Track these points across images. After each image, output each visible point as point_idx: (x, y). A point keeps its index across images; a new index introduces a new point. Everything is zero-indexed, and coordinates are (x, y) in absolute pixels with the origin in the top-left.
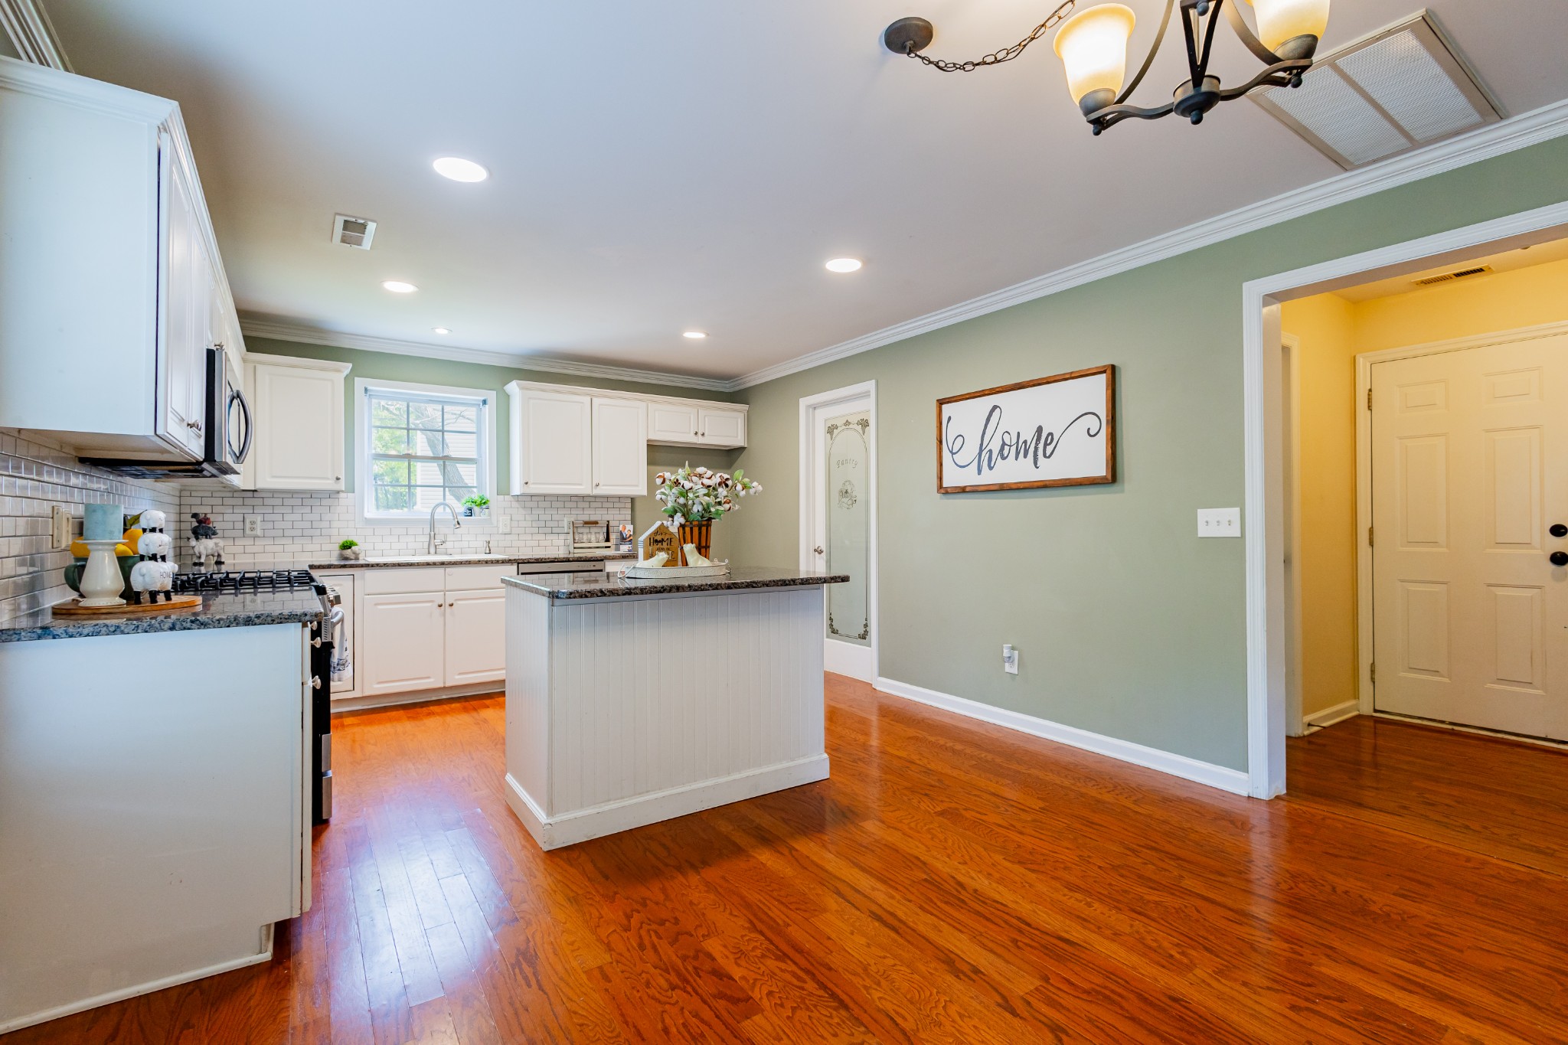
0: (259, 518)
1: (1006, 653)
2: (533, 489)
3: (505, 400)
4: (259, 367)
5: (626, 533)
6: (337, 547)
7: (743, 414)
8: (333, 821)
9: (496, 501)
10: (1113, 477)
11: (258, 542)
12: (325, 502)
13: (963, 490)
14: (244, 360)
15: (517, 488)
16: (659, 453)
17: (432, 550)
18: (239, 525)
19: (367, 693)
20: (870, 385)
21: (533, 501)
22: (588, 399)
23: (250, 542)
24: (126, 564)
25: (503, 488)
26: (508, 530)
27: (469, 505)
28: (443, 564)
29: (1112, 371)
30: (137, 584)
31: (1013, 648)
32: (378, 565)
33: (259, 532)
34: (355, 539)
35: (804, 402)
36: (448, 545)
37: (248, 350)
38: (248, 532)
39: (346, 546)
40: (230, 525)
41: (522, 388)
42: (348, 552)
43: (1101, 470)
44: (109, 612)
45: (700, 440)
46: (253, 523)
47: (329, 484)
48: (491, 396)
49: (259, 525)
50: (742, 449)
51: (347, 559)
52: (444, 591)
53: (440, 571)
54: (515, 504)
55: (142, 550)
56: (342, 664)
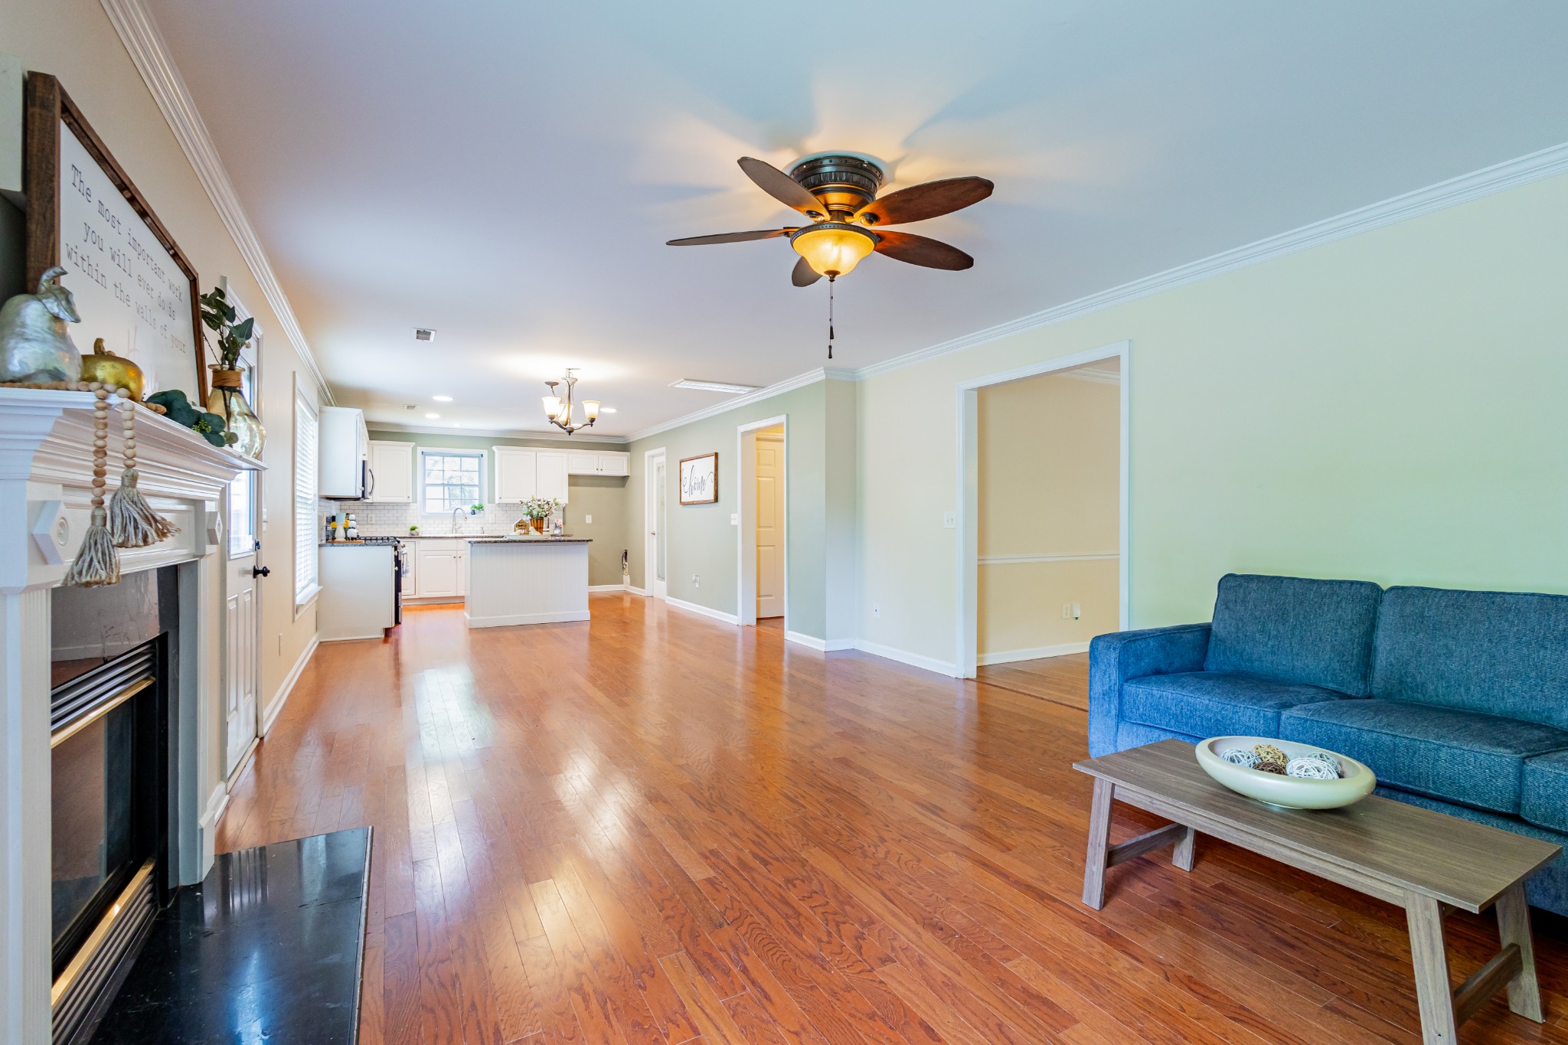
0: (374, 515)
1: (694, 578)
2: (505, 501)
3: (492, 454)
4: (374, 446)
5: (558, 524)
6: (409, 529)
7: (626, 458)
8: (403, 623)
9: (486, 506)
10: (716, 500)
11: (373, 526)
12: (404, 508)
13: (692, 503)
14: (368, 444)
15: (497, 501)
16: (574, 480)
17: (454, 531)
18: (365, 518)
19: (421, 596)
20: (663, 449)
21: (506, 507)
22: (534, 453)
23: (369, 526)
24: (346, 530)
25: (491, 500)
26: (494, 521)
27: (473, 509)
28: (456, 537)
29: (716, 455)
30: (349, 535)
31: (697, 576)
32: (426, 537)
33: (374, 522)
34: (416, 525)
35: (647, 454)
36: (463, 529)
37: (370, 439)
38: (369, 522)
39: (413, 529)
40: (361, 519)
41: (498, 450)
42: (413, 532)
43: (712, 497)
44: (343, 542)
45: (600, 473)
46: (371, 518)
47: (404, 500)
48: (485, 452)
49: (374, 519)
50: (628, 477)
51: (414, 535)
52: (457, 550)
53: (455, 541)
54: (498, 508)
55: (350, 526)
56: (407, 571)
